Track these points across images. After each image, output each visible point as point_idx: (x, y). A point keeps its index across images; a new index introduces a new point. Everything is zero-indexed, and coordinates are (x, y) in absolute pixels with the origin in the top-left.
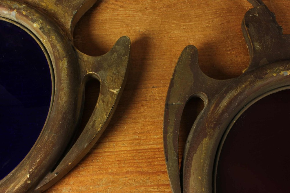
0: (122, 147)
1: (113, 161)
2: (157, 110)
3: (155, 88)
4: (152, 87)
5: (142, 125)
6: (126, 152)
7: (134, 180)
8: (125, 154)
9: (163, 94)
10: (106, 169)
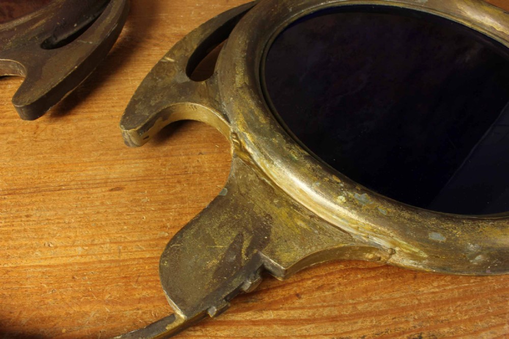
0: (136, 253)
1: (114, 279)
2: (205, 189)
3: (203, 154)
4: (198, 153)
5: (176, 214)
6: (141, 260)
7: (155, 315)
8: (140, 264)
9: (217, 165)
10: (99, 293)
